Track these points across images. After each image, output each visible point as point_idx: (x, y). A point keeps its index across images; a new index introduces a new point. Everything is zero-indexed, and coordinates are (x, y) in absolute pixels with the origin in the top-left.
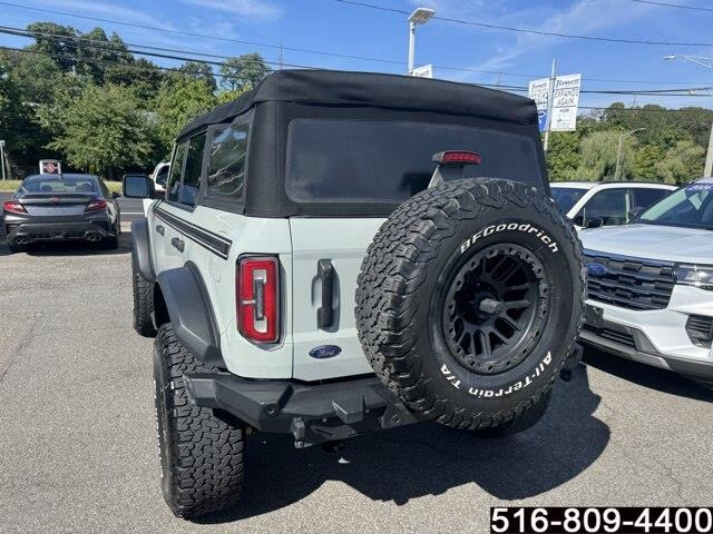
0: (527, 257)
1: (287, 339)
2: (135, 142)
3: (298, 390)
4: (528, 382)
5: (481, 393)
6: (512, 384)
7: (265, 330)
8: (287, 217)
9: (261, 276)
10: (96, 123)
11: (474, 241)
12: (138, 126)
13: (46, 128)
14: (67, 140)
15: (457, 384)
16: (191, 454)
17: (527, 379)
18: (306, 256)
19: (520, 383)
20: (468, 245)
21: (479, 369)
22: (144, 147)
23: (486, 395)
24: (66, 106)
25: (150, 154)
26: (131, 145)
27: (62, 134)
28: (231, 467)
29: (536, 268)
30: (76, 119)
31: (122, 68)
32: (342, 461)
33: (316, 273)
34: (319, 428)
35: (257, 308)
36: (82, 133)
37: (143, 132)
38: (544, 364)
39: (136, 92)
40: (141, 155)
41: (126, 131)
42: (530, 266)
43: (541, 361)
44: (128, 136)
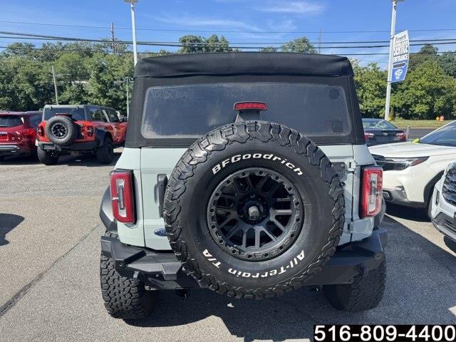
0: (277, 178)
1: (140, 222)
3: (149, 254)
4: (283, 271)
5: (240, 273)
6: (268, 270)
7: (125, 216)
8: (140, 148)
9: (122, 183)
11: (224, 166)
15: (217, 265)
16: (107, 282)
17: (282, 268)
18: (150, 172)
19: (276, 271)
20: (219, 168)
21: (240, 256)
23: (244, 275)
28: (131, 294)
29: (286, 186)
32: (230, 305)
33: (156, 183)
34: (154, 280)
35: (120, 202)
38: (298, 259)
42: (281, 185)
43: (295, 256)
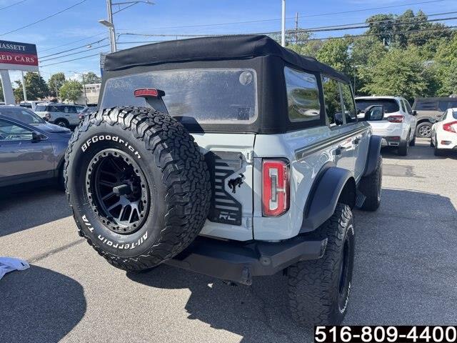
2: (415, 82)
4: (133, 246)
5: (105, 241)
6: (124, 244)
10: (390, 73)
12: (419, 72)
13: (362, 80)
14: (373, 85)
15: (91, 229)
17: (133, 244)
19: (129, 246)
22: (422, 86)
23: (108, 243)
24: (375, 65)
25: (425, 91)
26: (412, 85)
27: (371, 82)
30: (379, 71)
31: (422, 33)
36: (381, 80)
37: (422, 76)
39: (428, 48)
40: (417, 91)
41: (410, 76)
42: (131, 167)
44: (410, 79)
